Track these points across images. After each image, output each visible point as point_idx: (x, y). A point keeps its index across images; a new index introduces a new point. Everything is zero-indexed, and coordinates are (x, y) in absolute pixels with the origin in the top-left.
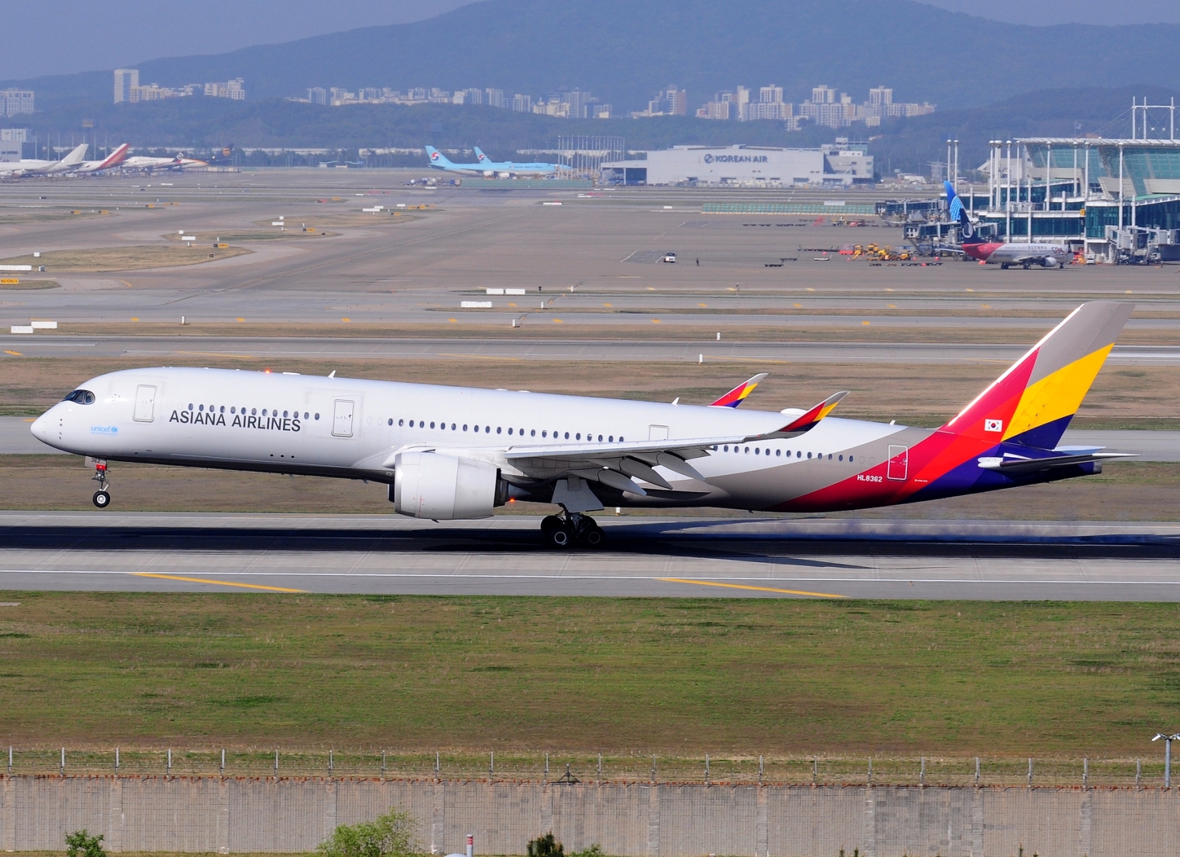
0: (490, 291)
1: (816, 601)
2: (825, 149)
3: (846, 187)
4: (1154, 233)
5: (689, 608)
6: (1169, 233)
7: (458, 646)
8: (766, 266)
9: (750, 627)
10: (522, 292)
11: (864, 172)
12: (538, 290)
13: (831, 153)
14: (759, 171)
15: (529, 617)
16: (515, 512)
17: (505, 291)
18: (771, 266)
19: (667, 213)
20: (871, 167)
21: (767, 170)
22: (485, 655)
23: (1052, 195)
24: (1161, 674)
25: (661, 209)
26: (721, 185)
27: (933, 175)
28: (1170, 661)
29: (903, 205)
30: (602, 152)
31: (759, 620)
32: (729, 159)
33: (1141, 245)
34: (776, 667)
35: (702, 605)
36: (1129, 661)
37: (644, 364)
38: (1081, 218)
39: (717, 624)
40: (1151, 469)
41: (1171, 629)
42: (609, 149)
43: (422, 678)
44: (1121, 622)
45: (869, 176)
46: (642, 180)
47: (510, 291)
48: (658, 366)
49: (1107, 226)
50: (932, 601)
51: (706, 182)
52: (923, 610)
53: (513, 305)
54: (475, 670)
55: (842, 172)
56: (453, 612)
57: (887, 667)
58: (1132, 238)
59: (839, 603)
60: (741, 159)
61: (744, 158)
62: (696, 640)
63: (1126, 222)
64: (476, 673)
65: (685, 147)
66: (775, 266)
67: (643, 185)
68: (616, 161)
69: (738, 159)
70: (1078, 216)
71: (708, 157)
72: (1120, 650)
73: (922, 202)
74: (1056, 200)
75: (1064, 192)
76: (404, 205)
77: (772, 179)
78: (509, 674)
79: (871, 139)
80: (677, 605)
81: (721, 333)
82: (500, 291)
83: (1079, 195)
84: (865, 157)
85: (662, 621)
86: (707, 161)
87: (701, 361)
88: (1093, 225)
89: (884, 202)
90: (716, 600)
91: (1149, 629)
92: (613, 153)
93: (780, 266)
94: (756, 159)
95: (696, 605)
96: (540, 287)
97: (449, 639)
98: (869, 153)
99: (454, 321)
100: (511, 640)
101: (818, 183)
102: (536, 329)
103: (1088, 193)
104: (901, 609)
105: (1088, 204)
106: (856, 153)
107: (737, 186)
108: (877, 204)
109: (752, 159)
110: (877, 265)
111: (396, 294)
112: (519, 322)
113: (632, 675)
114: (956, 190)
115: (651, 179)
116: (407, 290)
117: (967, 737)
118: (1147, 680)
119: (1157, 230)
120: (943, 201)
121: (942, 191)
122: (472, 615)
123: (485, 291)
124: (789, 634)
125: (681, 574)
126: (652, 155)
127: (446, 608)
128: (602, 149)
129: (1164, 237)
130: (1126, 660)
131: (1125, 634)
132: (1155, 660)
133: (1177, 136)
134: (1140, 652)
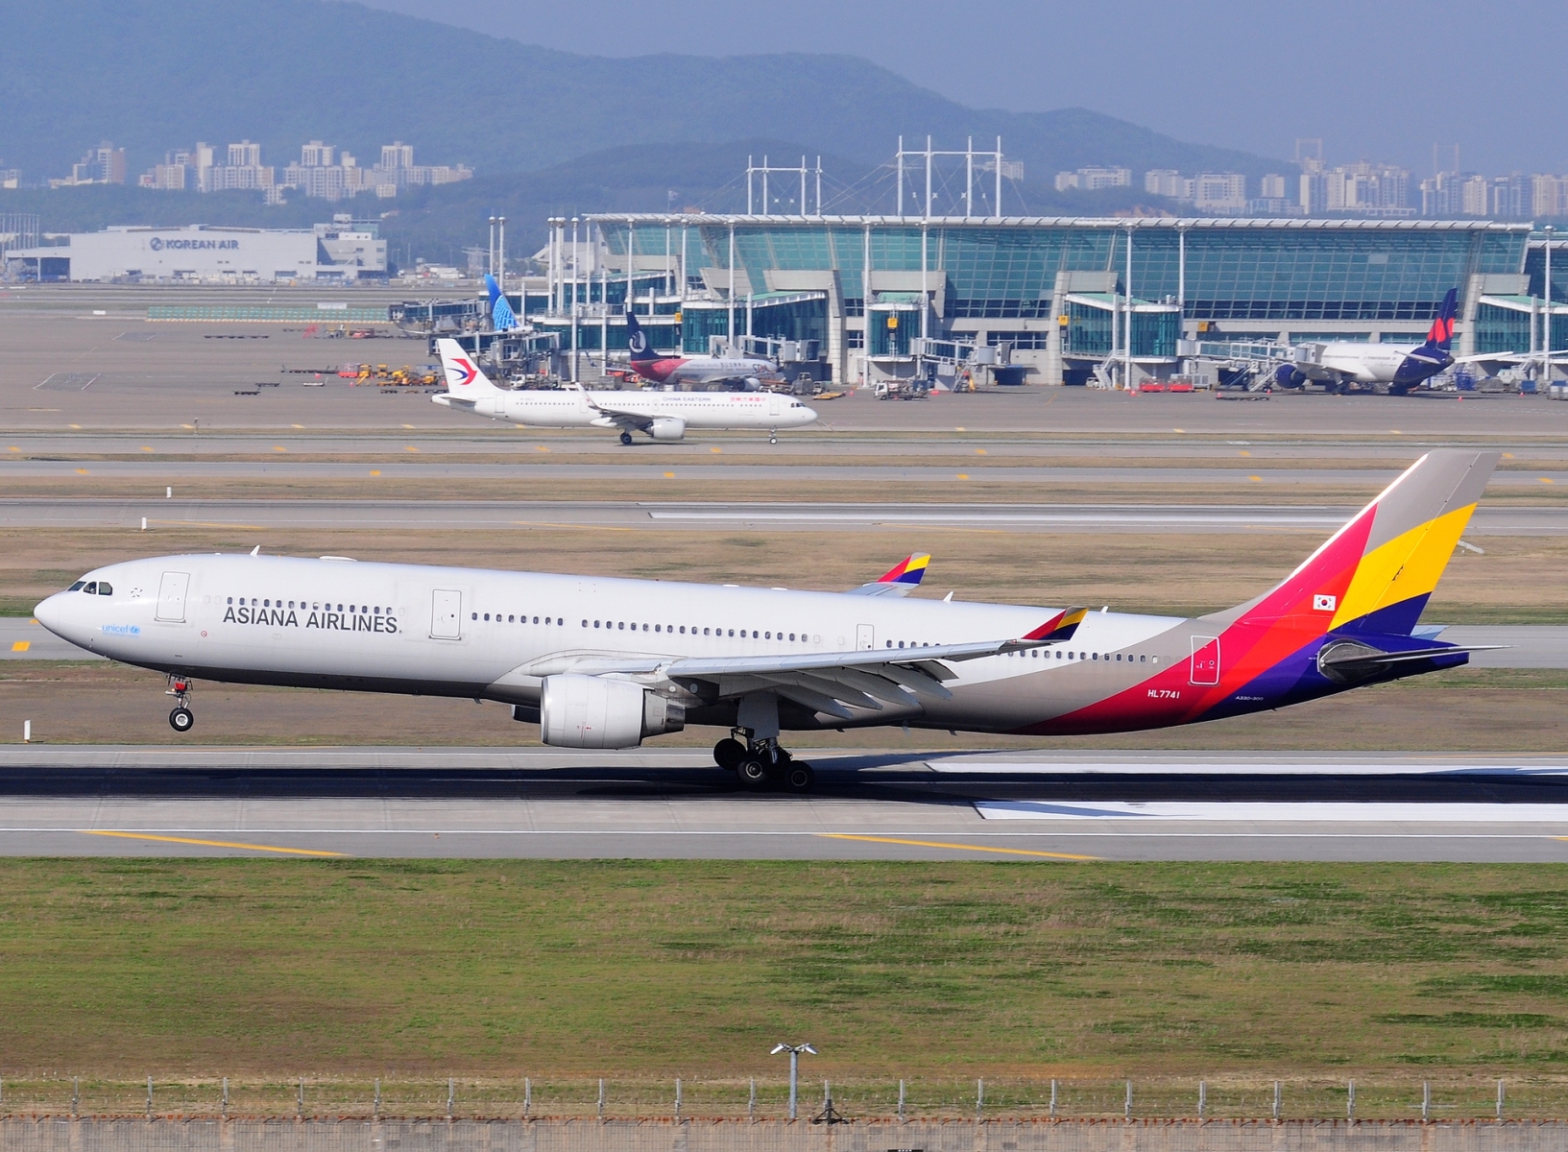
1: (302, 861)
2: (319, 230)
3: (348, 283)
4: (779, 346)
5: (127, 872)
6: (798, 345)
8: (237, 393)
9: (211, 898)
11: (374, 262)
13: (327, 236)
14: (227, 262)
18: (243, 393)
19: (99, 321)
20: (383, 255)
21: (239, 260)
23: (635, 294)
24: (785, 960)
25: (89, 315)
26: (174, 281)
27: (470, 266)
28: (798, 942)
29: (427, 308)
30: (8, 235)
31: (223, 889)
32: (185, 244)
34: (247, 954)
35: (144, 867)
36: (741, 942)
37: (65, 532)
38: (676, 326)
39: (165, 895)
41: (798, 898)
42: (17, 232)
44: (729, 888)
45: (381, 267)
46: (63, 274)
48: (85, 534)
49: (711, 337)
50: (465, 861)
51: (153, 277)
52: (454, 873)
55: (344, 262)
57: (403, 953)
59: (336, 864)
60: (202, 245)
61: (206, 243)
62: (136, 916)
63: (739, 330)
65: (124, 229)
66: (249, 393)
67: (64, 281)
68: (27, 248)
69: (198, 244)
70: (672, 322)
71: (154, 242)
72: (728, 927)
73: (455, 303)
74: (640, 300)
75: (652, 290)
77: (244, 272)
79: (383, 215)
80: (110, 867)
81: (172, 487)
83: (673, 292)
84: (375, 242)
85: (89, 891)
86: (154, 247)
87: (144, 527)
88: (692, 335)
89: (401, 303)
90: (165, 861)
92: (22, 236)
93: (255, 394)
94: (222, 245)
95: (137, 867)
98: (381, 236)
101: (309, 278)
103: (686, 291)
104: (421, 872)
105: (685, 305)
106: (363, 235)
107: (196, 282)
108: (391, 306)
109: (217, 245)
110: (391, 392)
113: (47, 966)
114: (501, 288)
115: (76, 273)
117: (514, 1050)
118: (765, 968)
119: (783, 341)
120: (483, 302)
121: (483, 287)
124: (265, 907)
125: (115, 824)
126: (76, 239)
128: (7, 231)
129: (793, 350)
130: (736, 941)
131: (734, 903)
132: (776, 940)
133: (811, 210)
134: (757, 929)
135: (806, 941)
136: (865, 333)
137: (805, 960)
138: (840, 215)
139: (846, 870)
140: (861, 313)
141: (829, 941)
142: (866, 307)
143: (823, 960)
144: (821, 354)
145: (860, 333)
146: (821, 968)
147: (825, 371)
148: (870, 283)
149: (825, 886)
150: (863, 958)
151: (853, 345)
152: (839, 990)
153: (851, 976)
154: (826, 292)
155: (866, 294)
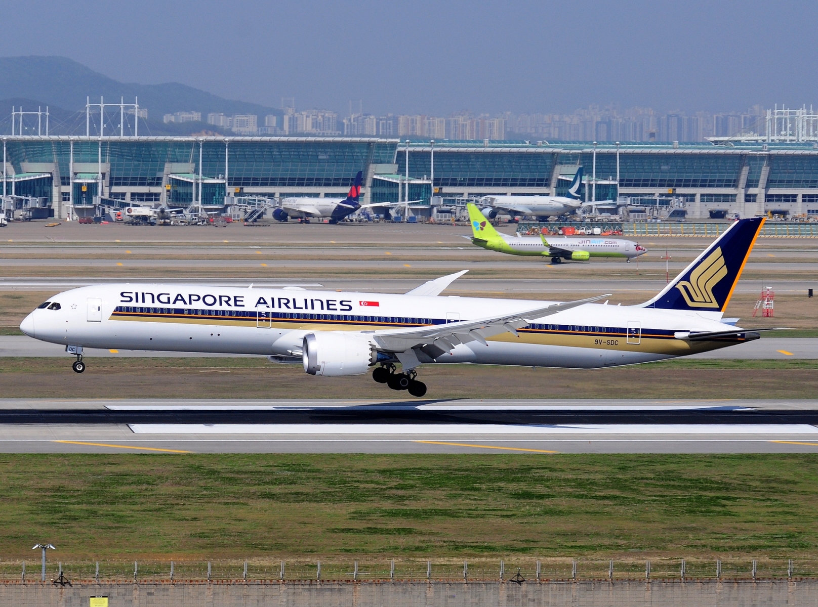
4: (28, 200)
6: (38, 200)
24: (37, 503)
28: (43, 494)
33: (18, 207)
36: (15, 494)
40: (27, 362)
41: (43, 473)
44: (10, 468)
58: (12, 202)
63: (8, 192)
72: (9, 487)
91: (28, 472)
118: (28, 507)
119: (30, 198)
129: (34, 202)
130: (13, 494)
131: (12, 475)
132: (33, 493)
133: (44, 133)
134: (22, 487)
135: (47, 494)
136: (71, 194)
137: (47, 503)
138: (58, 135)
139: (67, 458)
140: (69, 184)
141: (59, 494)
142: (71, 181)
143: (56, 503)
144: (48, 204)
145: (68, 194)
146: (55, 507)
147: (51, 213)
148: (73, 169)
149: (56, 466)
150: (75, 502)
151: (65, 199)
152: (64, 517)
153: (70, 511)
154: (51, 173)
155: (71, 175)
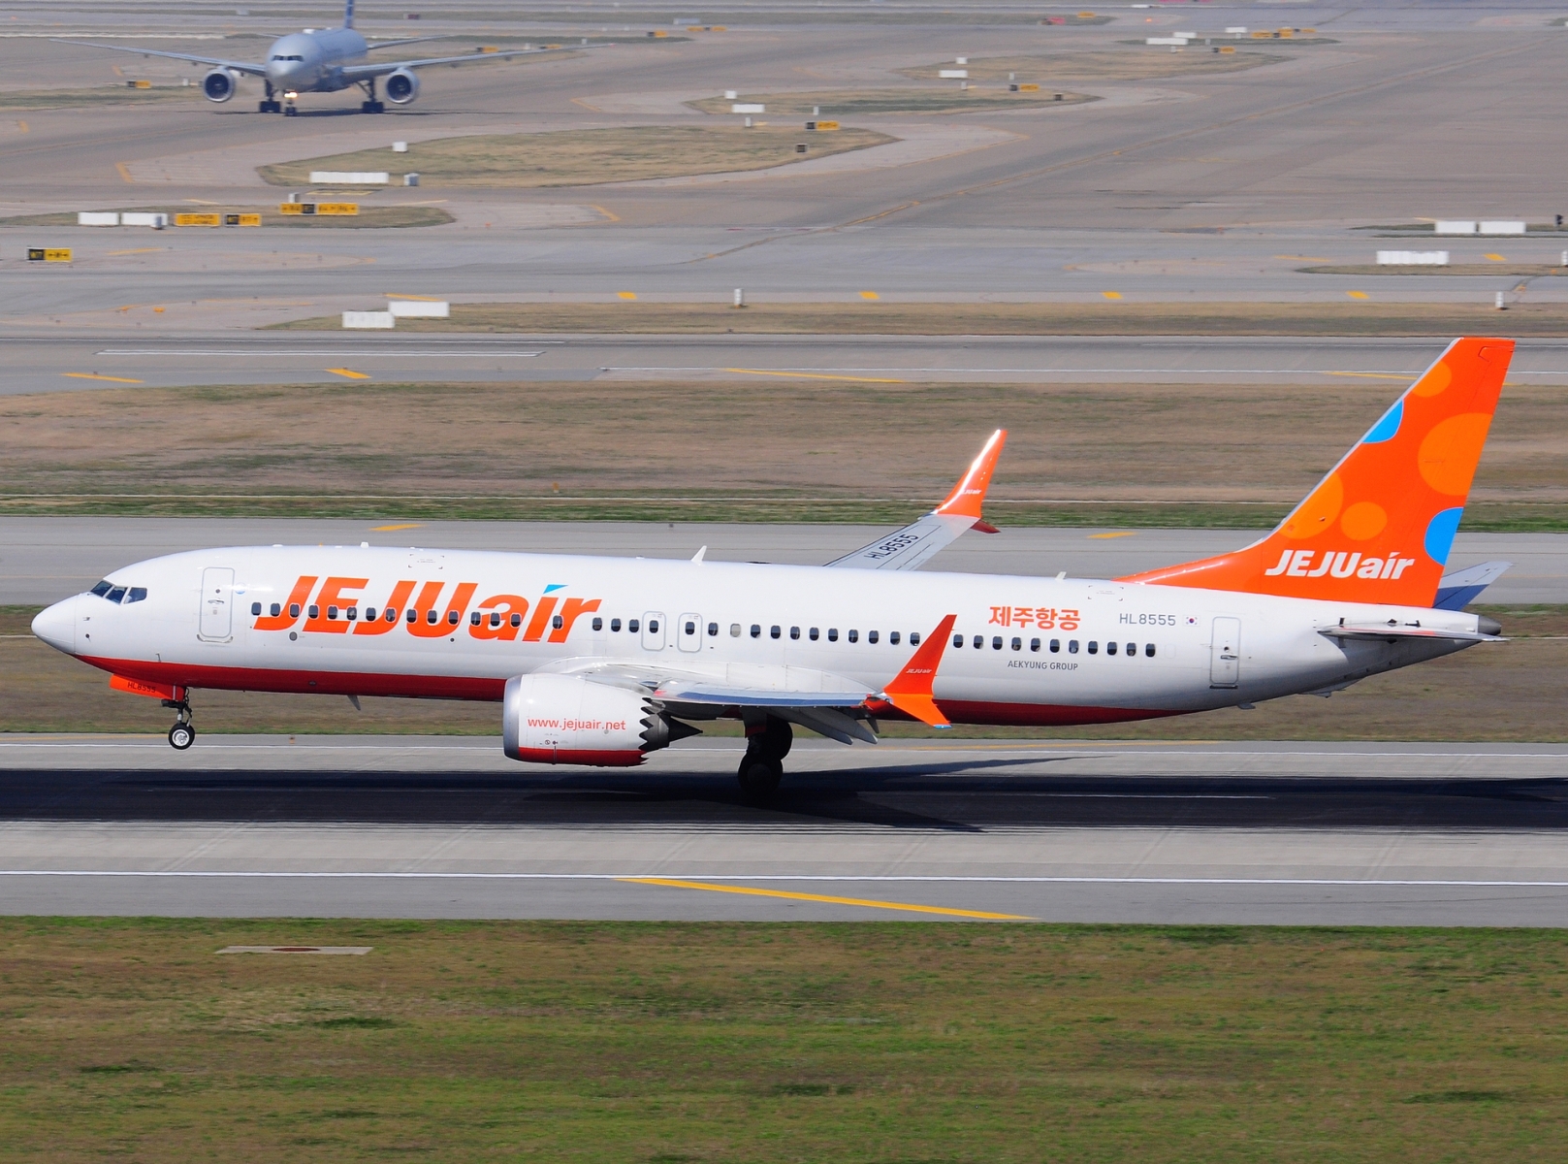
0: (1443, 227)
7: (1379, 1044)
10: (1517, 227)
12: (1553, 222)
15: (1541, 978)
16: (1506, 735)
17: (1477, 228)
22: (1440, 1064)
43: (1295, 1118)
47: (1489, 227)
53: (1497, 258)
54: (1416, 1100)
56: (1368, 965)
64: (1421, 1105)
76: (1242, 30)
78: (1497, 1106)
82: (1466, 227)
96: (1559, 218)
97: (1358, 1029)
99: (1361, 296)
100: (1499, 1030)
102: (1551, 313)
111: (1227, 235)
112: (1512, 298)
116: (1253, 225)
122: (1410, 972)
123: (1432, 227)
127: (1352, 957)
